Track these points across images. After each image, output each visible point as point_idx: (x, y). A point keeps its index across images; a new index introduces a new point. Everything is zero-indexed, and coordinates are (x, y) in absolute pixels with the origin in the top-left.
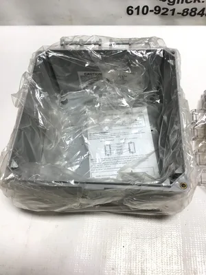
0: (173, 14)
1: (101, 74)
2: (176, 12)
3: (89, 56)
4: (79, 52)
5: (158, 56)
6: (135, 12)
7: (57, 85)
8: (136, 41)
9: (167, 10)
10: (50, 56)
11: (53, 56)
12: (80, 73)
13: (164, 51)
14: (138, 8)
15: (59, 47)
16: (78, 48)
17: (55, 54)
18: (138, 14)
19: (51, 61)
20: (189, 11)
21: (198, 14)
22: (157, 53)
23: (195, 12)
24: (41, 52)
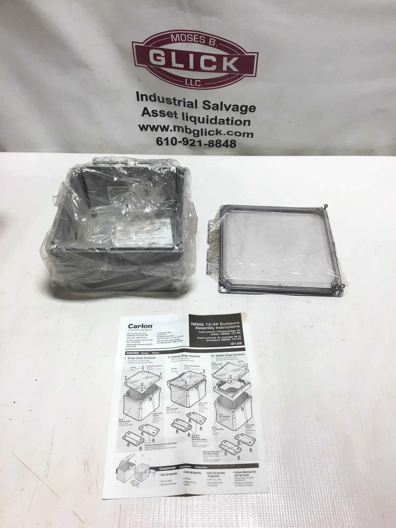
0: (200, 145)
1: (128, 189)
2: (202, 143)
3: (117, 171)
4: (108, 169)
5: (172, 172)
6: (165, 142)
7: (88, 198)
8: (156, 161)
9: (194, 141)
10: (84, 171)
11: (86, 171)
12: (109, 188)
13: (176, 168)
14: (167, 139)
15: (92, 165)
16: (108, 166)
17: (88, 170)
18: (168, 144)
19: (84, 175)
20: (215, 143)
21: (223, 145)
22: (171, 170)
23: (219, 143)
24: (76, 168)
